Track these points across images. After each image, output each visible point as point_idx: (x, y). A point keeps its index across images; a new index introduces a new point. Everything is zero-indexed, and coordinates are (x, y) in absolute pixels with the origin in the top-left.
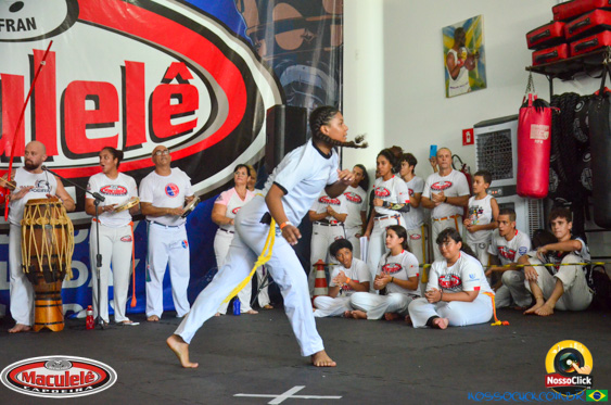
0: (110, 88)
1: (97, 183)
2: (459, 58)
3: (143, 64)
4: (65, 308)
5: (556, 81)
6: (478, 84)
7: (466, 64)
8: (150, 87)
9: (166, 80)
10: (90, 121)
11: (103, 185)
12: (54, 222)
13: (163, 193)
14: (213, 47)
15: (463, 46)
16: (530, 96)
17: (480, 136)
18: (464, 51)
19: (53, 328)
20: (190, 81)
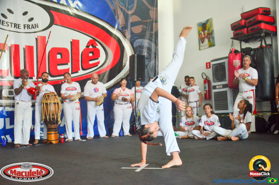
0: (66, 50)
1: (64, 86)
2: (204, 35)
3: (78, 41)
5: (243, 43)
6: (212, 45)
7: (207, 37)
9: (88, 46)
10: (59, 63)
11: (67, 87)
14: (105, 33)
15: (206, 30)
16: (233, 49)
17: (213, 65)
18: (206, 32)
20: (97, 46)
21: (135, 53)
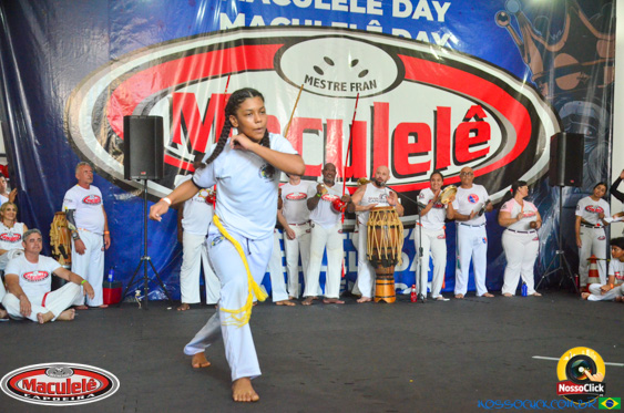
0: (426, 127)
3: (449, 109)
4: (396, 286)
8: (454, 124)
9: (466, 119)
10: (412, 152)
12: (389, 223)
13: (466, 201)
19: (388, 300)
20: (485, 119)
21: (562, 130)
